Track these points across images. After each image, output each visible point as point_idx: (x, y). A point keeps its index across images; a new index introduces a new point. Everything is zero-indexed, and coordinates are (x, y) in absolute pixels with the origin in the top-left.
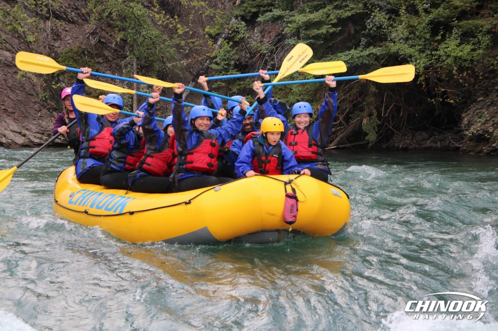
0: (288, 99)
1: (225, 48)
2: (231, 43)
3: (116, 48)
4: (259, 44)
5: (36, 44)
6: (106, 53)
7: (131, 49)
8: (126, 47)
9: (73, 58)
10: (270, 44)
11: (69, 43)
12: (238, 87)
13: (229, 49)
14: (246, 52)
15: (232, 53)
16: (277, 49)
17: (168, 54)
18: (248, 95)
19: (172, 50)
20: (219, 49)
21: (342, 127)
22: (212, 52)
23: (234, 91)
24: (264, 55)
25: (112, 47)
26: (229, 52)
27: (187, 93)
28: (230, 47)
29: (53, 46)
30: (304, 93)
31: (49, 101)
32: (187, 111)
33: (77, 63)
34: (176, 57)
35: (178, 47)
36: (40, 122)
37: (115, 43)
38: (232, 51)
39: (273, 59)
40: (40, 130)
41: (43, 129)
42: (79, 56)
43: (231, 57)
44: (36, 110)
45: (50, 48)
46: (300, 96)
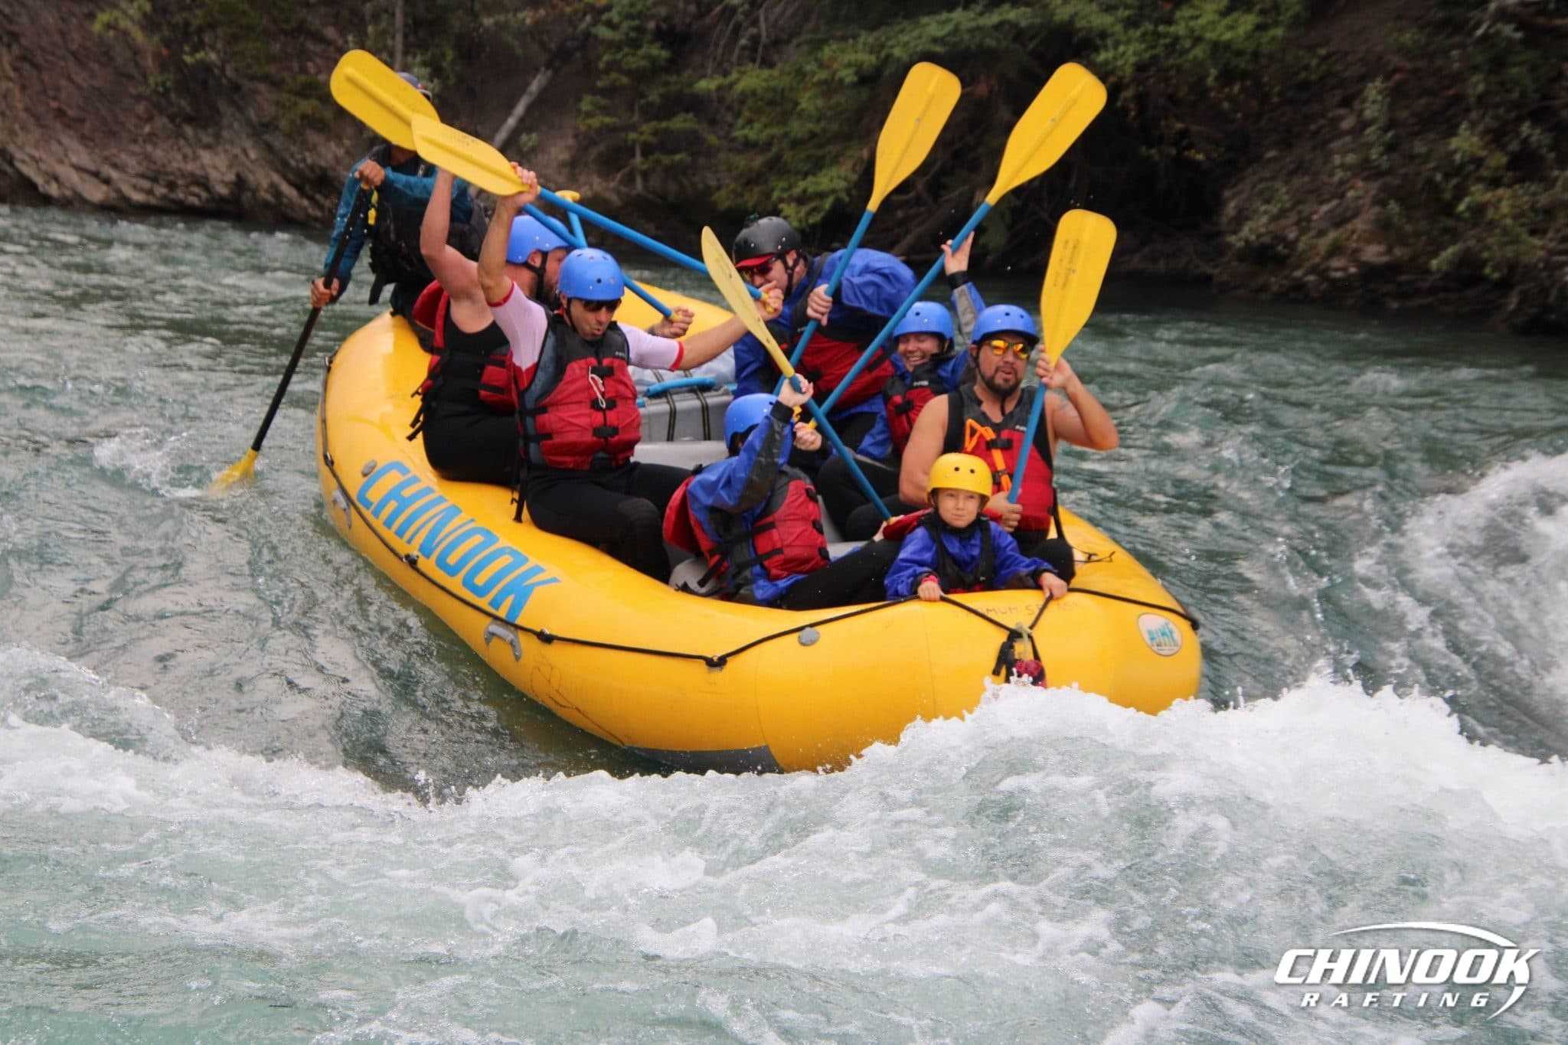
0: (787, 129)
18: (687, 111)
21: (922, 209)
24: (733, 9)
27: (532, 98)
30: (829, 114)
31: (173, 96)
32: (530, 144)
36: (149, 148)
39: (755, 23)
40: (149, 169)
41: (155, 167)
43: (649, 9)
44: (138, 117)
46: (818, 120)
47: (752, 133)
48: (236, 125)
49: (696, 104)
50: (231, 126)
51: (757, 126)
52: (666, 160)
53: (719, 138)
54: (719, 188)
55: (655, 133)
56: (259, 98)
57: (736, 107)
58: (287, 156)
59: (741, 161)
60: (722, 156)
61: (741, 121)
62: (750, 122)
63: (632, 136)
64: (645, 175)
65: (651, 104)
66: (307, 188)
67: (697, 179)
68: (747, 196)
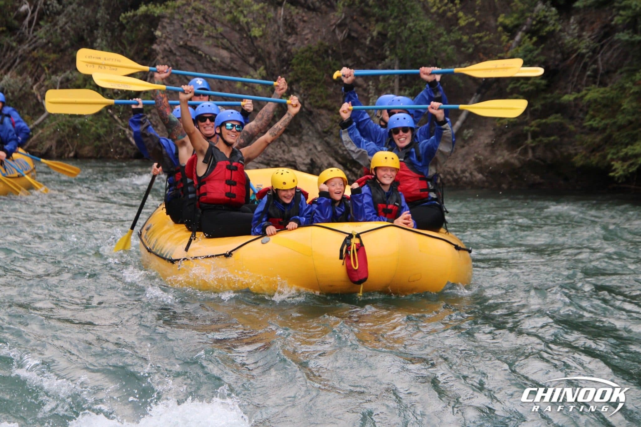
0: (615, 120)
1: (526, 45)
2: (535, 39)
3: (371, 46)
4: (576, 41)
5: (262, 40)
6: (358, 52)
7: (392, 46)
8: (386, 44)
9: (311, 59)
10: (593, 40)
11: (307, 39)
12: (543, 102)
13: (531, 46)
14: (556, 53)
15: (536, 52)
16: (602, 46)
17: (443, 54)
18: (557, 113)
19: (450, 49)
20: (517, 48)
22: (508, 51)
23: (536, 107)
24: (582, 56)
25: (365, 44)
26: (531, 51)
28: (534, 44)
29: (285, 42)
32: (469, 135)
33: (316, 66)
34: (455, 58)
35: (458, 44)
37: (369, 39)
38: (536, 50)
39: (595, 62)
40: (265, 159)
41: (267, 158)
42: (320, 56)
43: (535, 58)
45: (281, 46)
46: (634, 114)
47: (594, 123)
48: (310, 133)
49: (562, 109)
50: (307, 134)
51: (598, 119)
52: (545, 140)
53: (576, 126)
54: (576, 154)
55: (539, 126)
56: (322, 118)
57: (585, 109)
58: (337, 148)
59: (589, 139)
60: (577, 137)
61: (588, 117)
62: (593, 117)
63: (526, 128)
64: (533, 149)
65: (536, 110)
66: (348, 165)
67: (563, 150)
68: (592, 158)
